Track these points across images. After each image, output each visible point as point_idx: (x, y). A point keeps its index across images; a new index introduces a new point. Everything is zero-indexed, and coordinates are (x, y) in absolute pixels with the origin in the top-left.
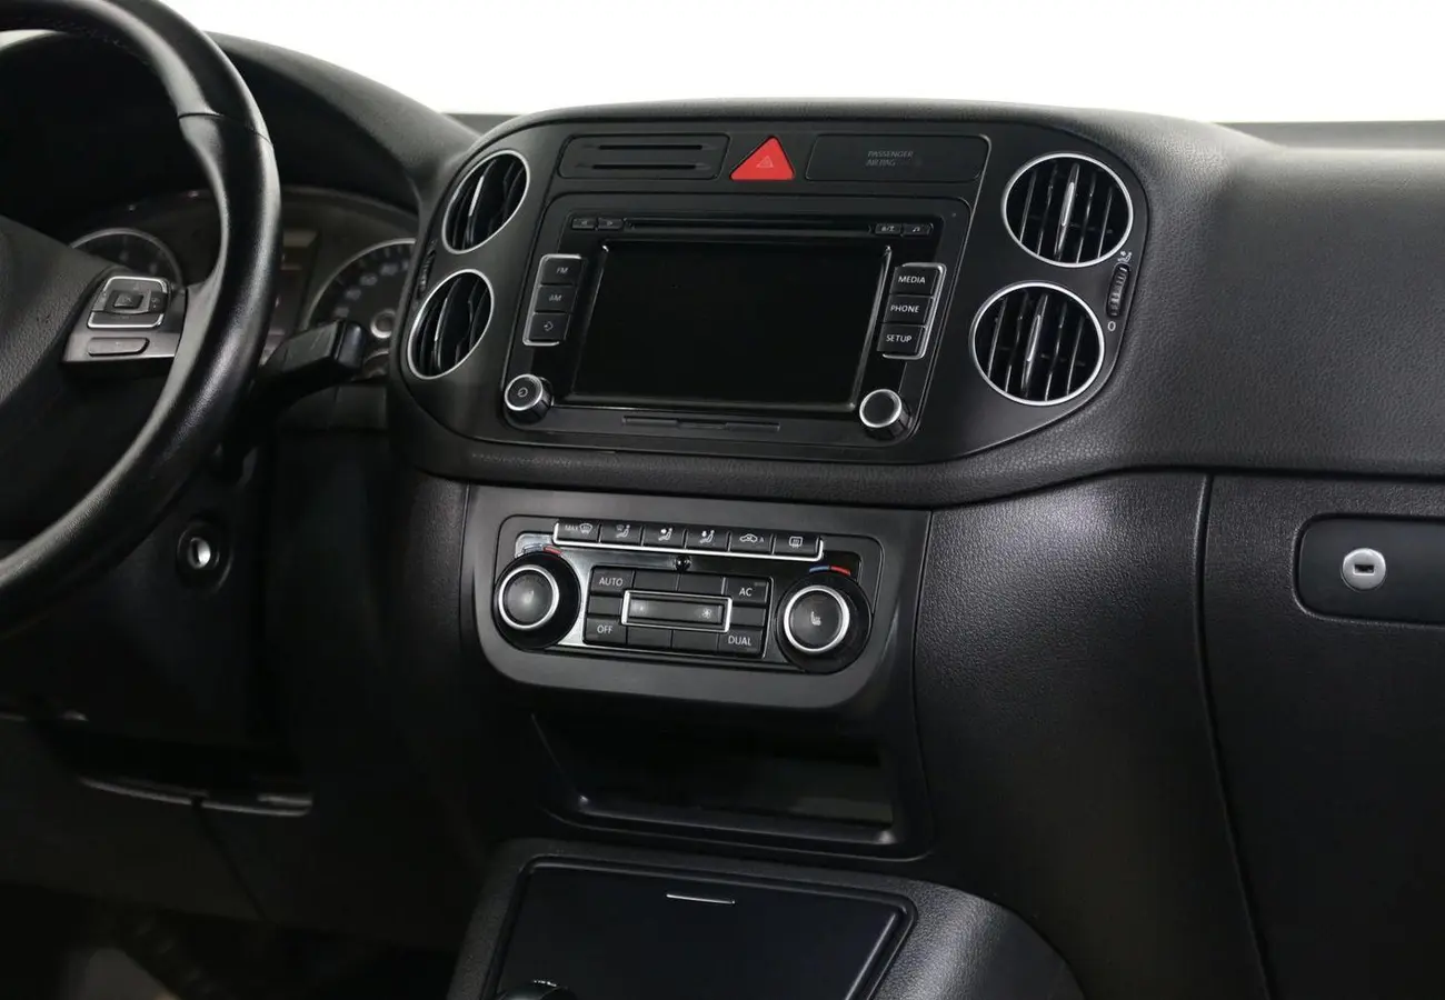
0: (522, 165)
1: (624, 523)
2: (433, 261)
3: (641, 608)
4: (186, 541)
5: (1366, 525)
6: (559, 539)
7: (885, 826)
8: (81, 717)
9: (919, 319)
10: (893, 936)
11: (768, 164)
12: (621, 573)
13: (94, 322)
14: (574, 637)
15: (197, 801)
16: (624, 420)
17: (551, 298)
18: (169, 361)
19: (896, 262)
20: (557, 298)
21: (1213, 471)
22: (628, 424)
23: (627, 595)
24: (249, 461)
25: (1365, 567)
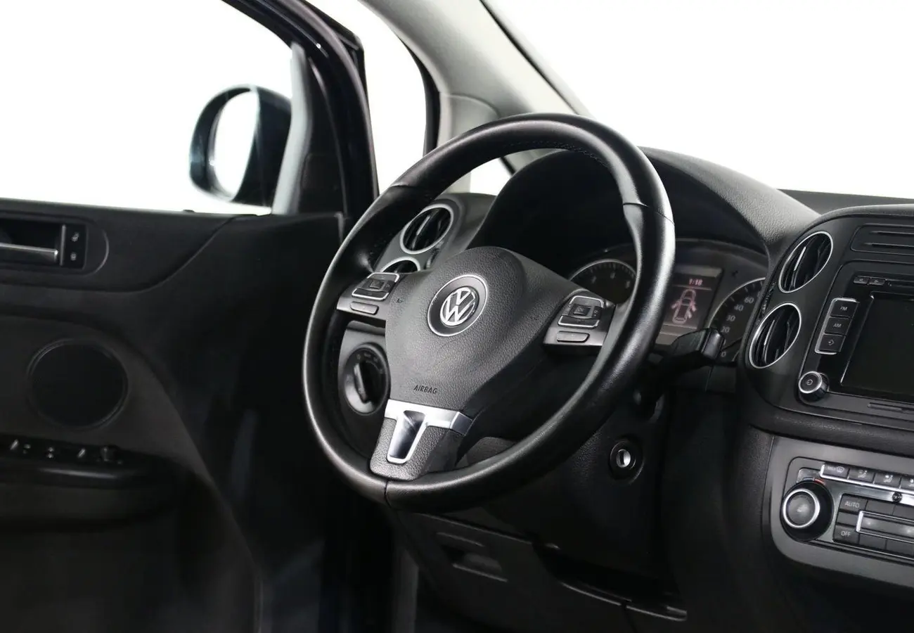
0: (830, 242)
1: (863, 469)
2: (772, 295)
3: (869, 522)
4: (616, 452)
6: (824, 474)
8: (557, 547)
12: (860, 500)
13: (562, 322)
14: (828, 536)
15: (625, 604)
16: (869, 405)
17: (835, 325)
18: (598, 348)
20: (839, 325)
22: (872, 408)
23: (861, 514)
24: (659, 405)
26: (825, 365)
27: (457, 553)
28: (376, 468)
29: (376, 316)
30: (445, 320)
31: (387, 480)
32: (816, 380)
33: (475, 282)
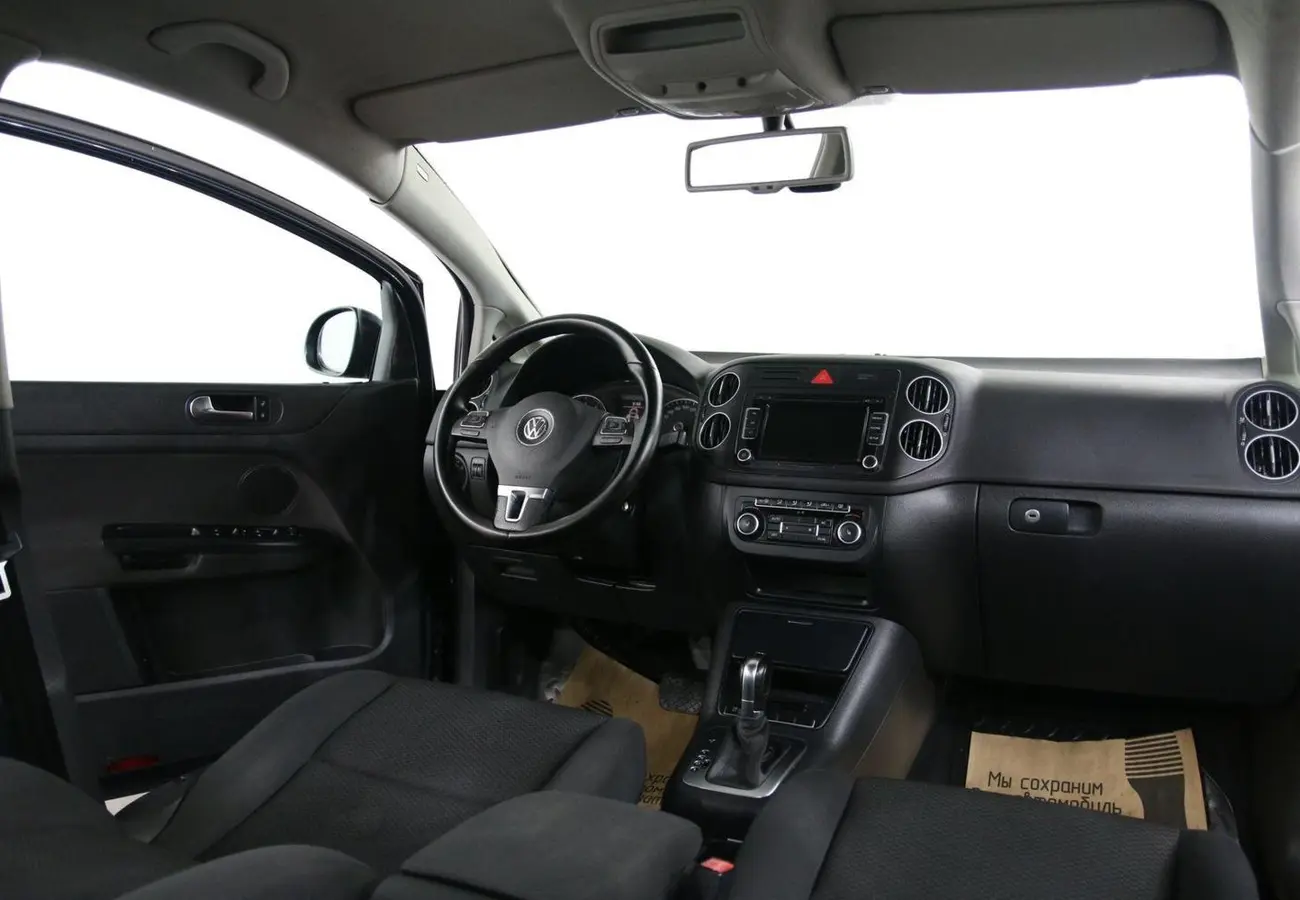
0: (737, 377)
1: (780, 499)
2: (705, 410)
3: (787, 528)
4: (622, 505)
5: (1034, 501)
6: (758, 504)
7: (864, 598)
8: (580, 558)
9: (880, 432)
10: (866, 637)
11: (823, 378)
12: (780, 516)
13: (602, 432)
15: (614, 585)
17: (751, 423)
18: (630, 446)
19: (871, 412)
20: (753, 423)
21: (981, 483)
22: (782, 466)
23: (782, 524)
25: (1033, 516)
26: (749, 444)
27: (503, 567)
28: (497, 525)
29: (479, 437)
30: (528, 437)
31: (508, 532)
32: (748, 455)
33: (546, 414)
